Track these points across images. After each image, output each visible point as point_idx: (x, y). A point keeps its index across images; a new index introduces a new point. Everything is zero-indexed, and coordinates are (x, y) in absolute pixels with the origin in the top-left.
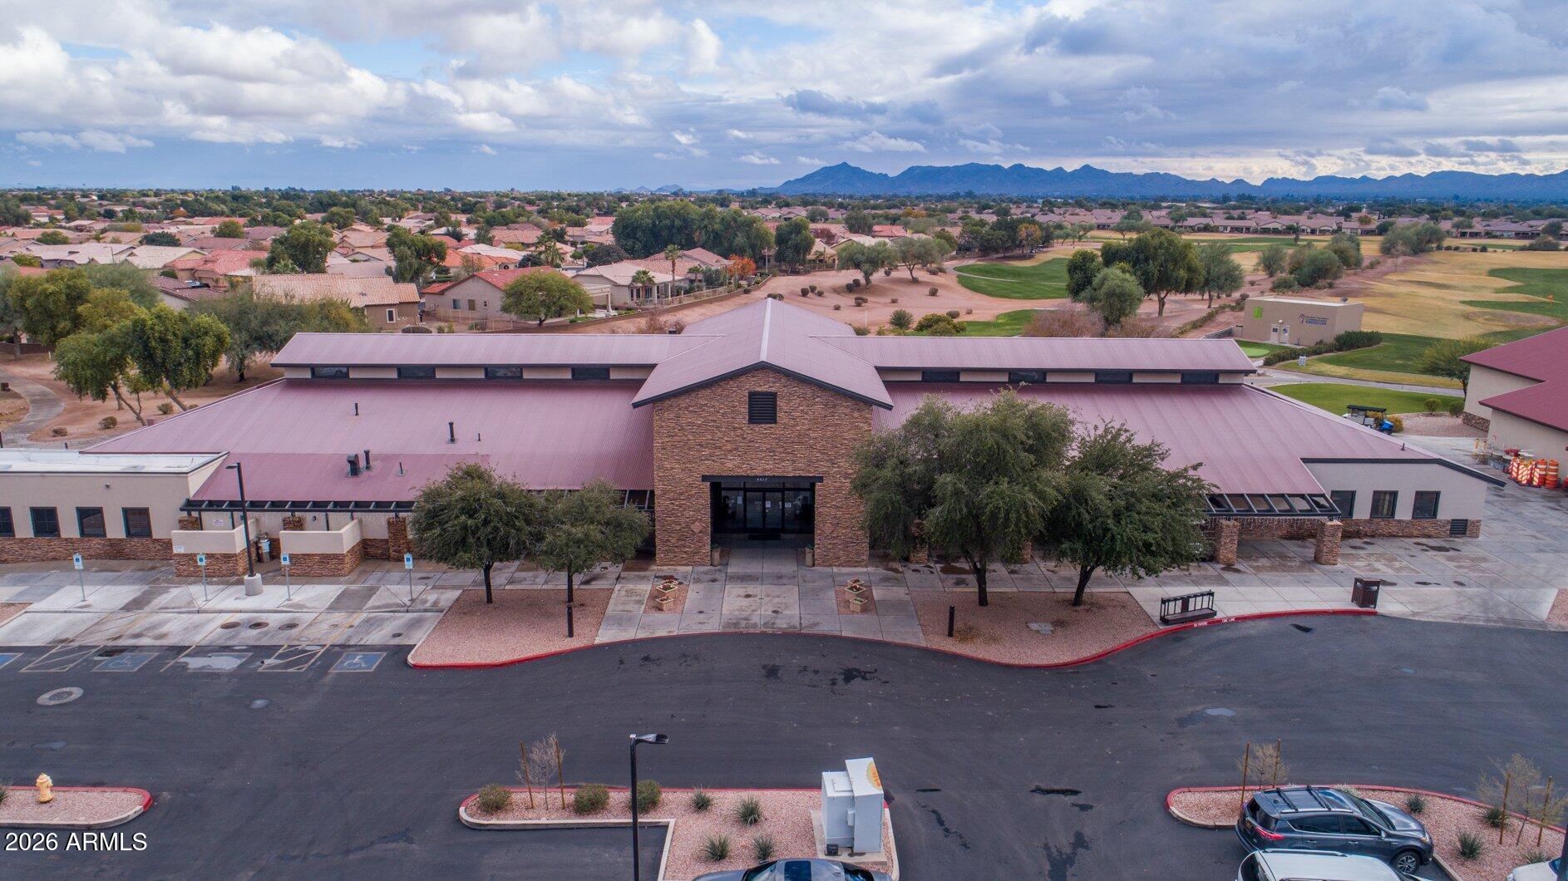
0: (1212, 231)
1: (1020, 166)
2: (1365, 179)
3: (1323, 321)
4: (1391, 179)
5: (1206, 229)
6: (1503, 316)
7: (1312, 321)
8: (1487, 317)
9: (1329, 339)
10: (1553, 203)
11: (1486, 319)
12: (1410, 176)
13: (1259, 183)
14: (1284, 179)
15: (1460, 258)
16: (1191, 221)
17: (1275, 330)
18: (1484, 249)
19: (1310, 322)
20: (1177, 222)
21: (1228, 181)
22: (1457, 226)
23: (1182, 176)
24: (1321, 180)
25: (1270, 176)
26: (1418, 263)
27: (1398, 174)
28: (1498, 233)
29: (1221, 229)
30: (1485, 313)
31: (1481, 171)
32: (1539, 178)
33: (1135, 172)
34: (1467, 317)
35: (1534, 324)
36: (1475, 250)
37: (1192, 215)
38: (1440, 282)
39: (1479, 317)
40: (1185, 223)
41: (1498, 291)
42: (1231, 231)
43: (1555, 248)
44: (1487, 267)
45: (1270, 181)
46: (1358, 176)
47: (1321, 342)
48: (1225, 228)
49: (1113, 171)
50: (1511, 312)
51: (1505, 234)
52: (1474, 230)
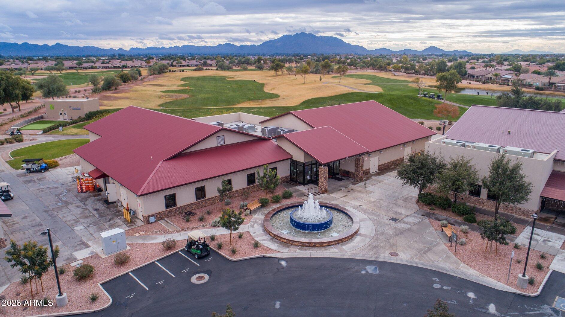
0: (94, 69)
1: (26, 43)
2: (163, 48)
3: (79, 108)
4: (171, 47)
5: (92, 68)
6: (172, 96)
7: (75, 108)
8: (166, 97)
9: (83, 116)
10: (209, 55)
11: (166, 98)
12: (176, 47)
13: (128, 50)
14: (137, 48)
15: (174, 74)
16: (85, 65)
17: (61, 114)
18: (183, 71)
19: (74, 109)
20: (79, 65)
21: (117, 49)
22: (177, 63)
23: (99, 47)
24: (149, 48)
25: (132, 47)
26: (159, 77)
27: (173, 46)
28: (190, 65)
29: (98, 67)
30: (167, 95)
31: (196, 45)
32: (212, 47)
33: (79, 46)
34: (160, 97)
35: (180, 98)
36: (180, 71)
37: (87, 62)
38: (161, 84)
39: (164, 97)
40: (83, 66)
41: (179, 86)
42: (102, 68)
43: (202, 69)
44: (181, 77)
45: (132, 49)
46: (161, 47)
47: (80, 117)
48: (100, 67)
49: (70, 45)
50: (174, 94)
51: (193, 65)
52: (183, 64)
